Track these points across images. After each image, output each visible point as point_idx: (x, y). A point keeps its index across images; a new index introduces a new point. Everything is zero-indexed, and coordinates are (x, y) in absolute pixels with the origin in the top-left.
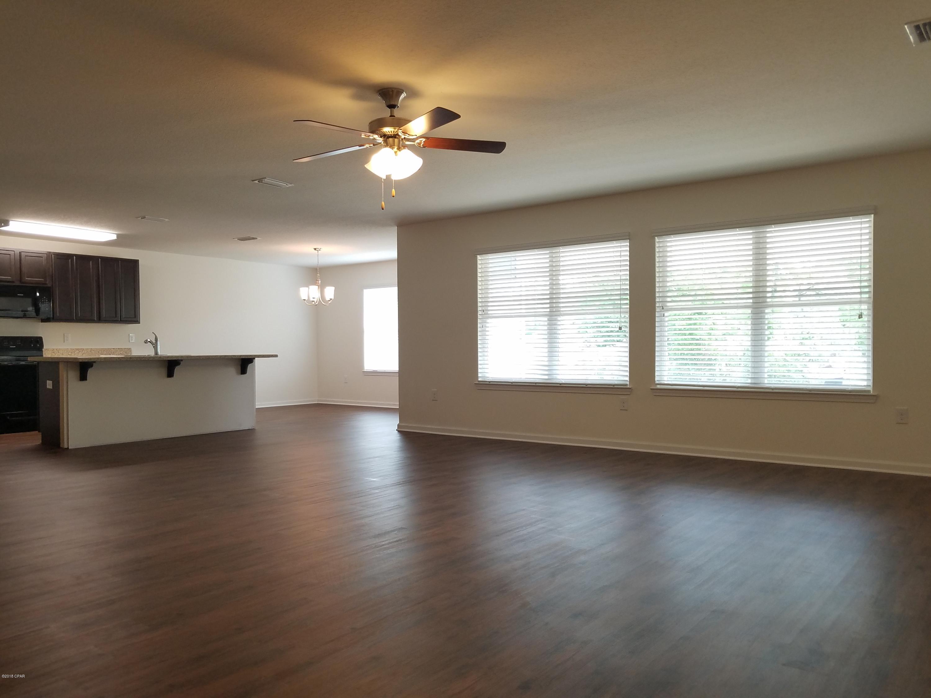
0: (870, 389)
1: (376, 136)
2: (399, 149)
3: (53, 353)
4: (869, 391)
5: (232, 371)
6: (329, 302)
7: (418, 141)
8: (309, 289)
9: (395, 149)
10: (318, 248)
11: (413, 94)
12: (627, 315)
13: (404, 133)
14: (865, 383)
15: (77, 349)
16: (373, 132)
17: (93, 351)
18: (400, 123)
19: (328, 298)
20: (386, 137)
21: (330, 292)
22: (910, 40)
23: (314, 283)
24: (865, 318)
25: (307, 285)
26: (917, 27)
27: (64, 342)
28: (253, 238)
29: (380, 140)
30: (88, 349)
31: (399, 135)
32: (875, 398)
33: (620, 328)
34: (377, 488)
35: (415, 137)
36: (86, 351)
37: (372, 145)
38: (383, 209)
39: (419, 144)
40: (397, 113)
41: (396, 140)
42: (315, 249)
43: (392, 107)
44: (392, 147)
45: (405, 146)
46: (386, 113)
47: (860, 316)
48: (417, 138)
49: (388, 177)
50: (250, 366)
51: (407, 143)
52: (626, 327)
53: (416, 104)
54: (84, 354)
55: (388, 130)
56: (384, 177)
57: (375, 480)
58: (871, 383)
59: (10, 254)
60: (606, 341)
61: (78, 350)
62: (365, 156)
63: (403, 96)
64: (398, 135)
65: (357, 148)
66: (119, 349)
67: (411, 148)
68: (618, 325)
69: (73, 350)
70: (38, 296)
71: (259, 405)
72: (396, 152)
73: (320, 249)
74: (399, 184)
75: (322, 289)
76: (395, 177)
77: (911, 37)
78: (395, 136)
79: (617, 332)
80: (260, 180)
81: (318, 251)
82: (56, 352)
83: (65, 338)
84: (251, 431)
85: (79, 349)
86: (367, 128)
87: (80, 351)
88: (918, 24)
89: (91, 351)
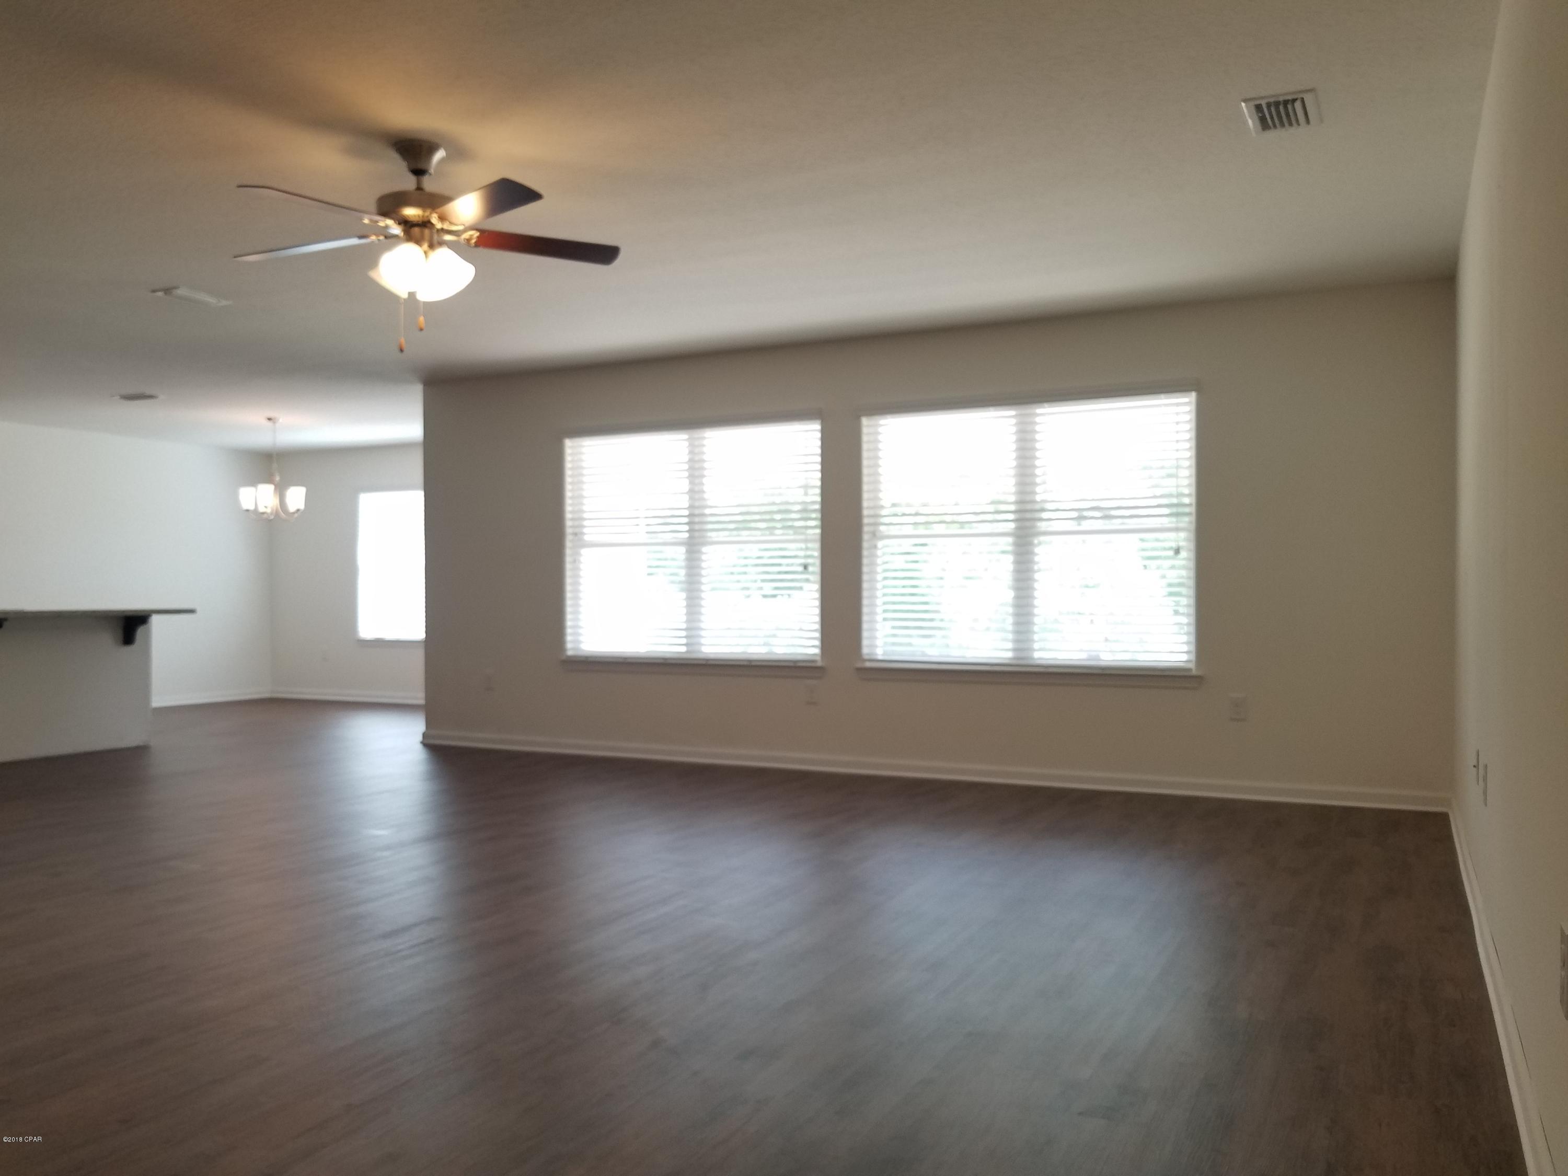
0: (1192, 666)
1: (390, 222)
2: (432, 246)
4: (1189, 670)
5: (107, 640)
6: (296, 515)
7: (466, 235)
8: (256, 491)
9: (426, 246)
11: (459, 153)
12: (817, 545)
13: (442, 218)
14: (1184, 657)
16: (385, 214)
18: (436, 201)
19: (292, 508)
20: (407, 224)
21: (296, 497)
22: (1249, 126)
23: (269, 480)
24: (1183, 554)
25: (253, 483)
26: (1259, 108)
28: (151, 397)
29: (396, 230)
31: (432, 224)
32: (1198, 679)
33: (806, 567)
34: (388, 848)
35: (461, 228)
37: (382, 238)
38: (402, 350)
39: (468, 240)
40: (429, 184)
41: (427, 231)
43: (419, 172)
44: (418, 242)
45: (441, 243)
46: (408, 183)
47: (1177, 551)
48: (465, 231)
49: (412, 295)
50: (140, 631)
51: (448, 237)
52: (813, 565)
53: (463, 171)
55: (411, 212)
56: (404, 295)
57: (381, 834)
58: (1193, 657)
60: (777, 588)
62: (370, 257)
63: (440, 155)
64: (429, 222)
65: (354, 241)
67: (452, 246)
68: (802, 561)
71: (158, 701)
72: (425, 253)
74: (432, 308)
75: (281, 490)
76: (423, 297)
77: (1250, 122)
78: (426, 224)
79: (801, 573)
80: (167, 291)
84: (140, 751)
86: (373, 207)
88: (1258, 102)
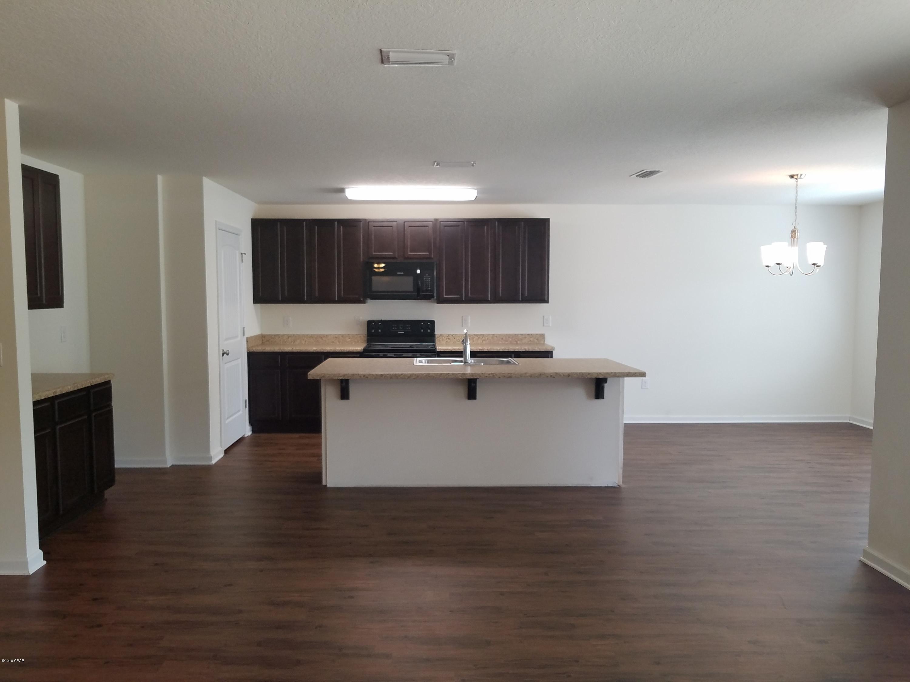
3: (448, 339)
10: (797, 175)
15: (476, 335)
17: (496, 337)
27: (462, 326)
30: (490, 334)
36: (487, 337)
42: (792, 176)
54: (485, 340)
59: (392, 226)
61: (478, 337)
66: (528, 334)
69: (471, 336)
70: (419, 274)
73: (801, 175)
81: (796, 179)
82: (451, 339)
83: (463, 322)
85: (478, 334)
87: (480, 337)
89: (492, 338)
